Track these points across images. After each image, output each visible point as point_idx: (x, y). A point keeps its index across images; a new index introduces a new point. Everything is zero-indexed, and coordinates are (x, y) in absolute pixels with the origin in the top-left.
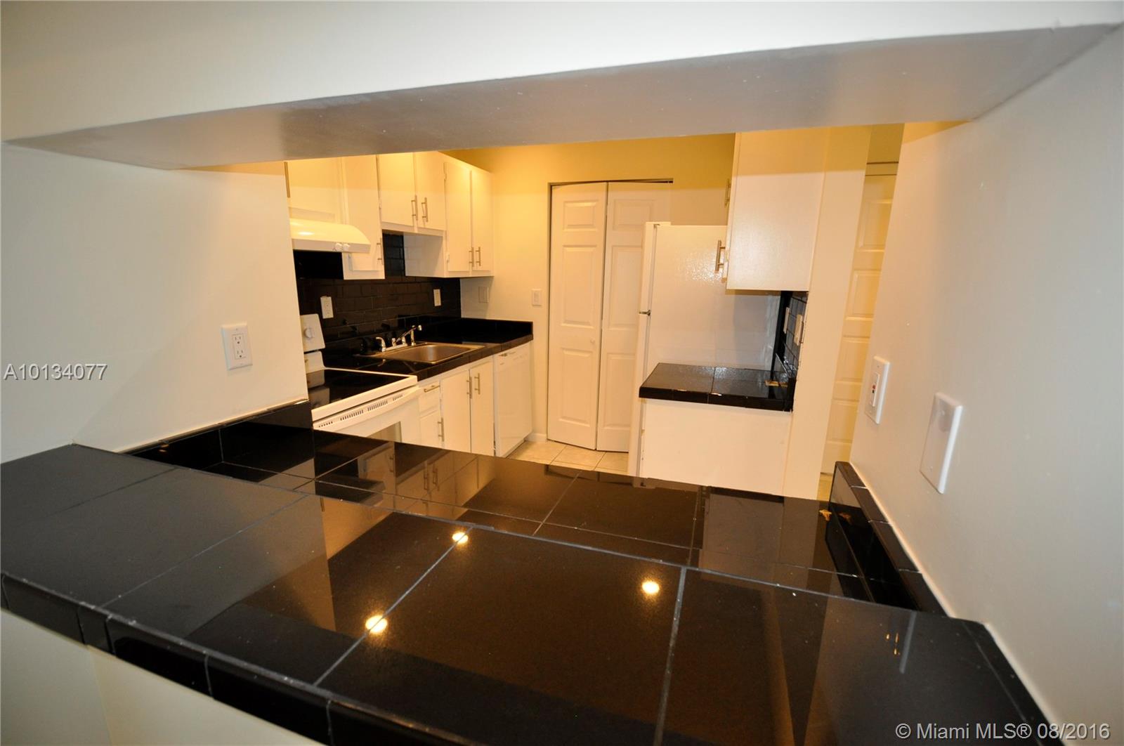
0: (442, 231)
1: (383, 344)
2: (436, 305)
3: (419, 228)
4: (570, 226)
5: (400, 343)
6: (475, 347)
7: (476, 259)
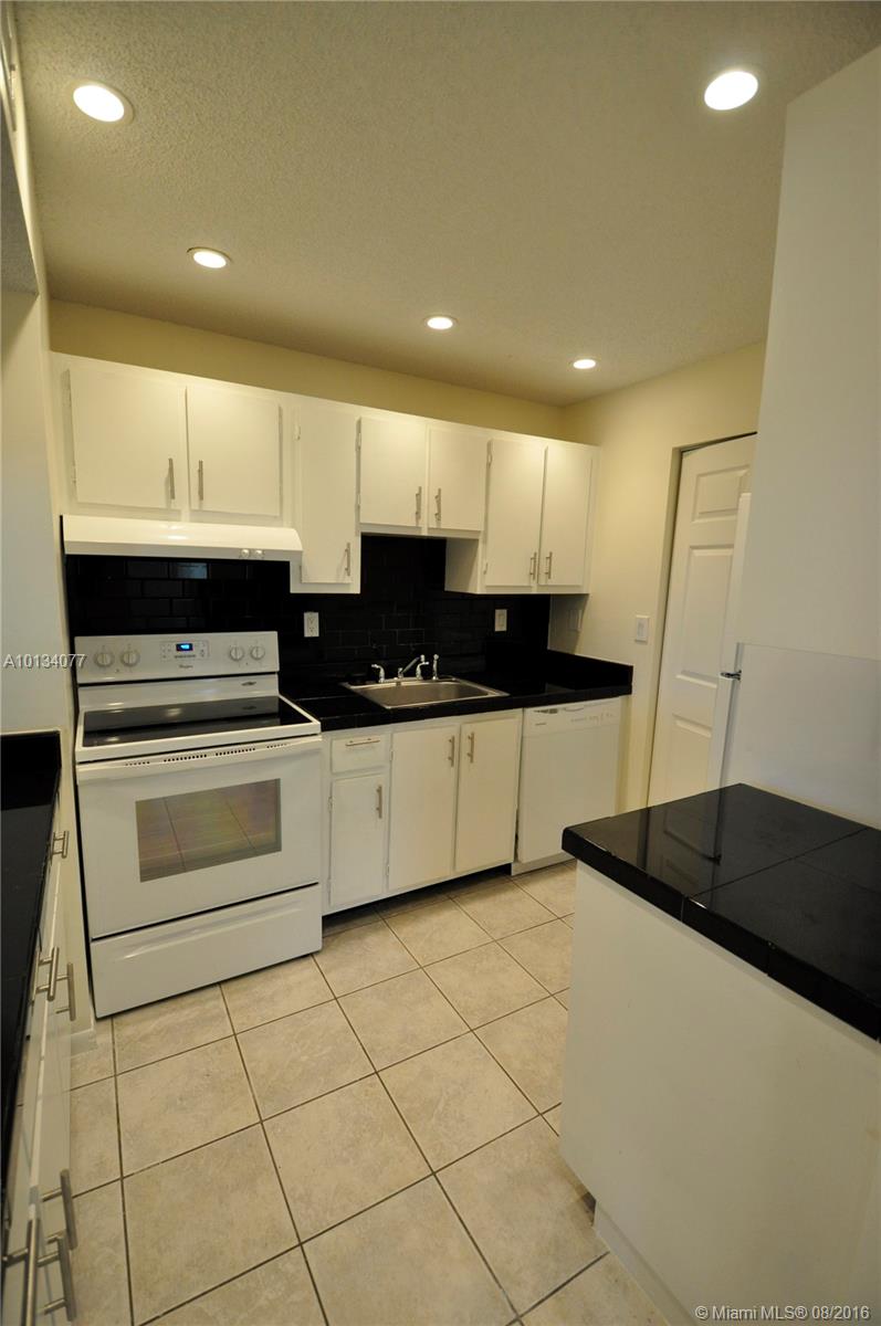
0: (479, 532)
1: (382, 672)
2: (497, 629)
3: (429, 529)
4: (704, 514)
5: (411, 673)
6: (493, 694)
7: (544, 568)
